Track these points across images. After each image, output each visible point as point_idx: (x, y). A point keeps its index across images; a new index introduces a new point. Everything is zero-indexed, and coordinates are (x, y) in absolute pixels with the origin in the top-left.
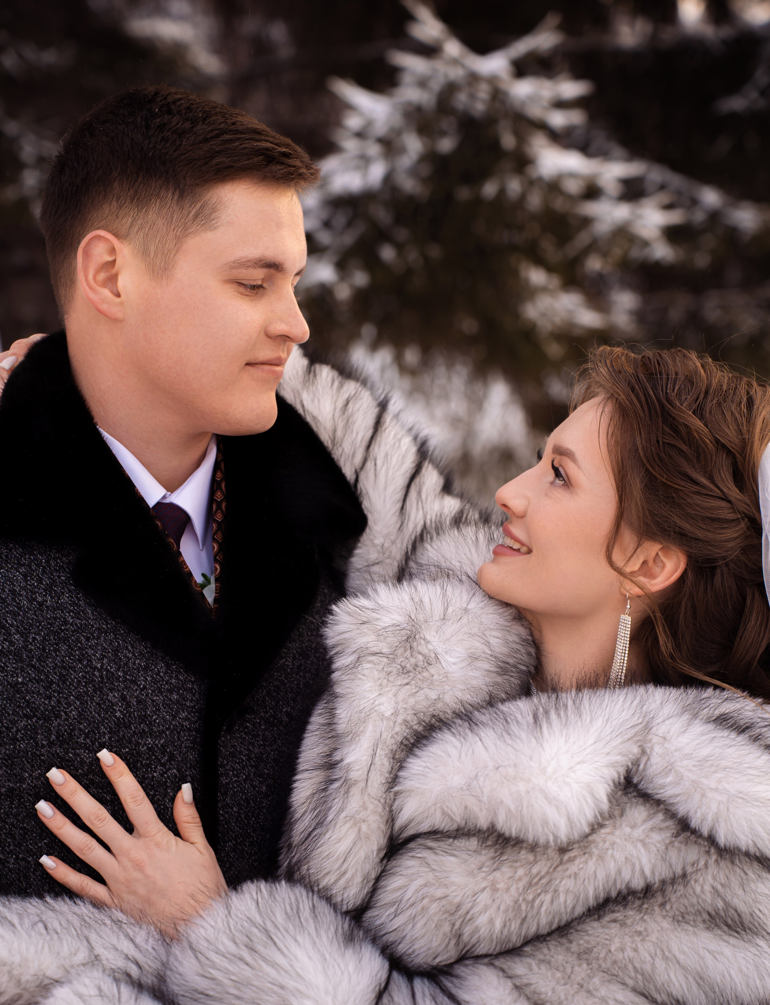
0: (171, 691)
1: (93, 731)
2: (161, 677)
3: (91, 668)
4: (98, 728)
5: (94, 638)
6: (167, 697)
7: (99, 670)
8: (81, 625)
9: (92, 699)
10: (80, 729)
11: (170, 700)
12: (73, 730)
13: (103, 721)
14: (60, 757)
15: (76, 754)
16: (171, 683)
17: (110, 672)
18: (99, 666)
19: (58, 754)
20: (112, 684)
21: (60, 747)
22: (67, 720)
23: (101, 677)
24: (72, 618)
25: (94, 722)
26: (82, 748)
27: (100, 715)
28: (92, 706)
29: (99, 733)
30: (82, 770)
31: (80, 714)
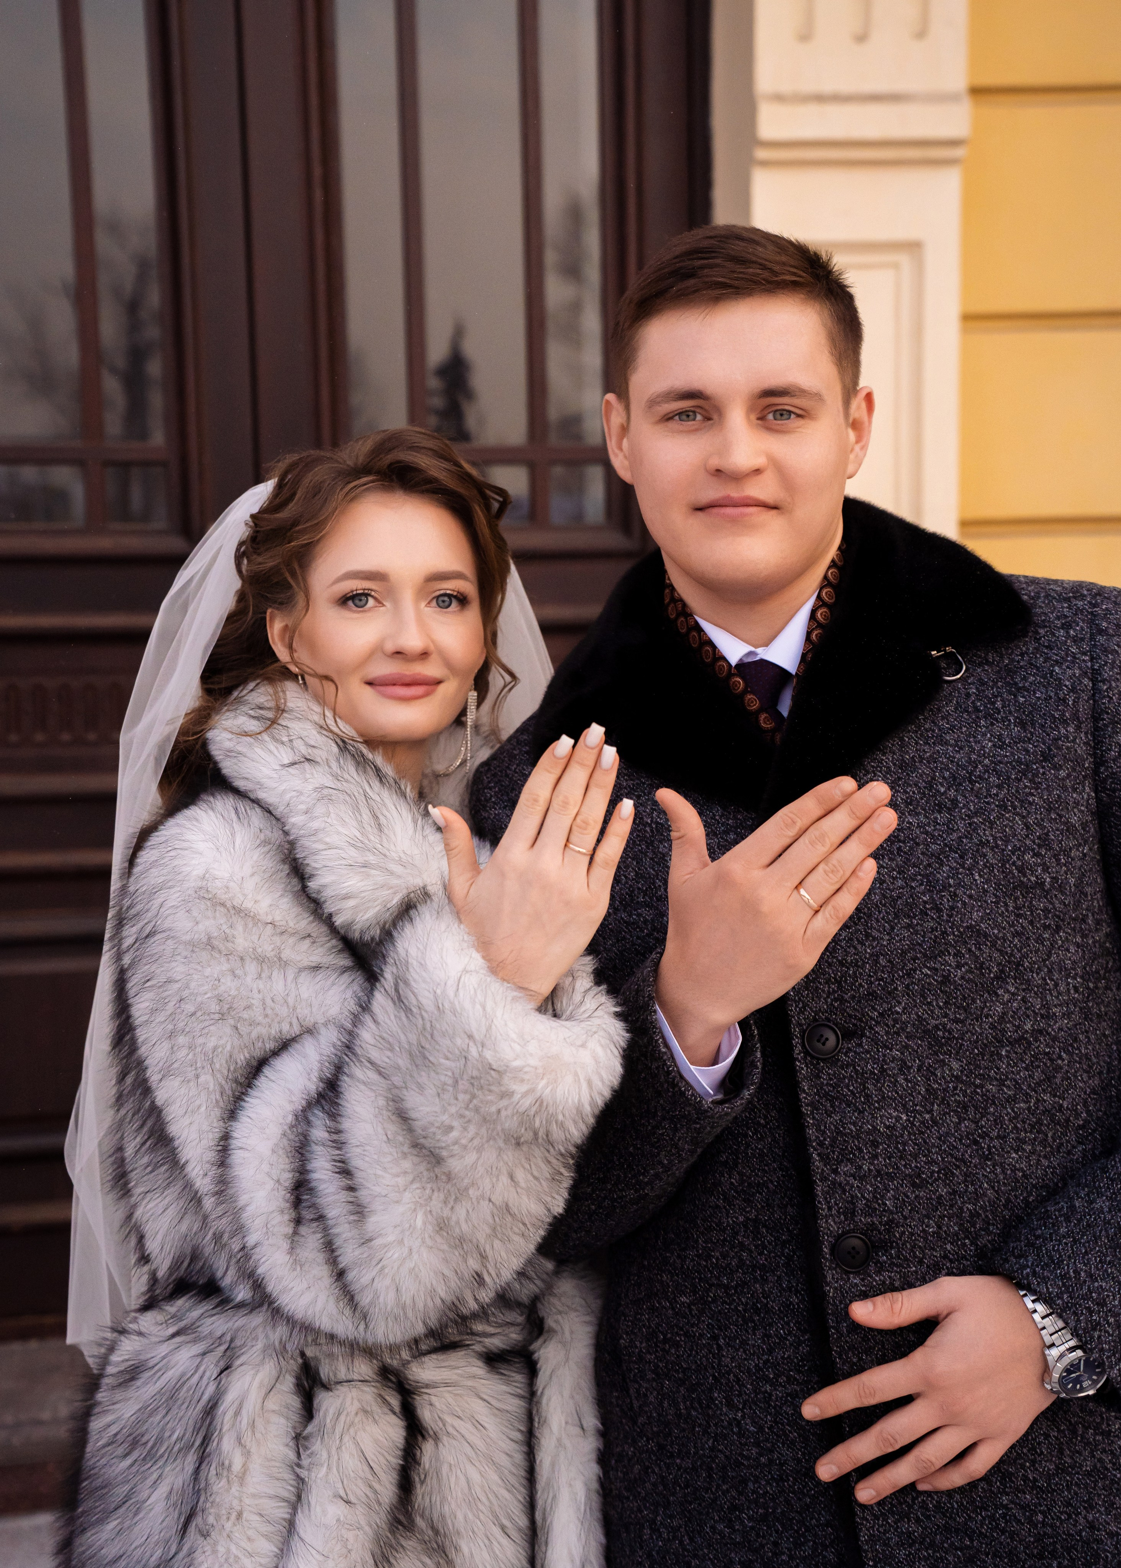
0: (727, 832)
1: (650, 887)
2: (716, 820)
3: (643, 825)
4: (654, 883)
5: (645, 794)
6: (722, 838)
7: (650, 825)
8: (633, 785)
9: (646, 855)
10: (639, 889)
11: (727, 840)
12: (633, 891)
13: (658, 875)
14: (625, 922)
15: (639, 915)
16: (728, 824)
17: (661, 824)
18: (649, 821)
19: (622, 919)
20: (662, 835)
21: (624, 911)
22: (626, 883)
23: (652, 831)
24: (626, 780)
25: (650, 877)
26: (643, 907)
27: (654, 870)
28: (647, 862)
29: (655, 887)
30: (647, 929)
31: (637, 874)
